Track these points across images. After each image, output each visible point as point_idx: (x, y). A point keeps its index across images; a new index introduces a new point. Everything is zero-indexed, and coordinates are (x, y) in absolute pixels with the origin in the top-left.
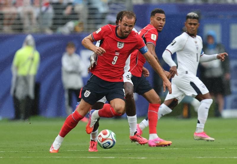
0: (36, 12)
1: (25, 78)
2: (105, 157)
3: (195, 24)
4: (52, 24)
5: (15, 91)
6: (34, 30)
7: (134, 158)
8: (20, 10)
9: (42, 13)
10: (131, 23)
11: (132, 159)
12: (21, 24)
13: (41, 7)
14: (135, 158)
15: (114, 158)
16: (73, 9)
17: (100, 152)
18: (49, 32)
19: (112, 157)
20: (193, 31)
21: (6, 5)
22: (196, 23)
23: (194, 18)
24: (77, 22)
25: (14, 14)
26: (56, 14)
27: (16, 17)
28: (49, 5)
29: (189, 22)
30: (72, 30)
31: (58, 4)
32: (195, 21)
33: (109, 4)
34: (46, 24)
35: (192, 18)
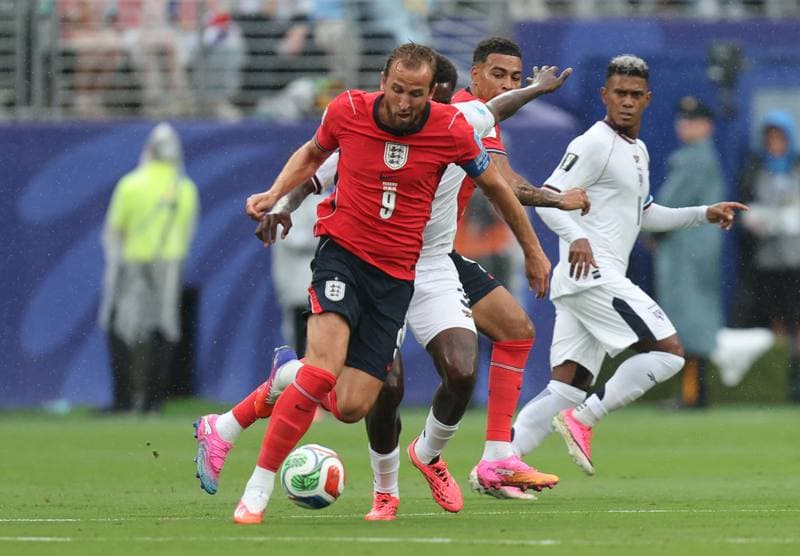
0: (184, 45)
1: (148, 272)
2: (419, 540)
3: (635, 94)
4: (239, 88)
5: (113, 315)
6: (175, 108)
7: (515, 542)
8: (131, 39)
9: (206, 51)
10: (418, 84)
11: (512, 546)
12: (135, 88)
13: (201, 29)
14: (521, 542)
15: (448, 540)
16: (310, 37)
17: (403, 523)
18: (229, 115)
19: (444, 537)
20: (629, 117)
21: (83, 23)
22: (640, 89)
23: (635, 72)
24: (323, 82)
25: (111, 53)
26: (253, 53)
27: (119, 62)
28: (227, 22)
29: (616, 87)
30: (307, 107)
31: (260, 18)
32: (637, 83)
33: (432, 19)
34: (220, 87)
35: (625, 72)
